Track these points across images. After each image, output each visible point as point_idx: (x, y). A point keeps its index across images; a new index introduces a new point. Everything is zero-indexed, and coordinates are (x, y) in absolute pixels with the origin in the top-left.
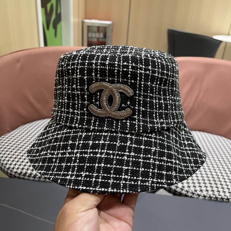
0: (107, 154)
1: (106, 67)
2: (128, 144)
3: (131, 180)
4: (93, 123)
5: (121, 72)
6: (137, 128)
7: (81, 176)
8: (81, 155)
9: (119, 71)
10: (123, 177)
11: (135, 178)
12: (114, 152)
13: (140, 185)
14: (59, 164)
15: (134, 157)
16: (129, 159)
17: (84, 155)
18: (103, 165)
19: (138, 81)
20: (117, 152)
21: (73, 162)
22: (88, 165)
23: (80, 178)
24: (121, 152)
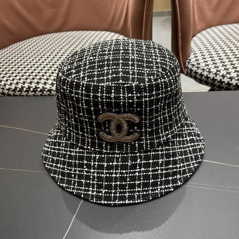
0: (121, 173)
1: (112, 100)
2: (138, 162)
3: (143, 191)
4: (105, 146)
5: (127, 104)
6: (145, 147)
7: (101, 192)
8: (98, 175)
9: (124, 103)
10: (137, 190)
11: (146, 189)
12: (127, 171)
13: (151, 194)
14: (79, 180)
15: (144, 172)
16: (140, 174)
17: (101, 175)
18: (118, 183)
19: (144, 109)
20: (129, 171)
21: (91, 180)
22: (106, 183)
23: (101, 194)
24: (133, 170)
